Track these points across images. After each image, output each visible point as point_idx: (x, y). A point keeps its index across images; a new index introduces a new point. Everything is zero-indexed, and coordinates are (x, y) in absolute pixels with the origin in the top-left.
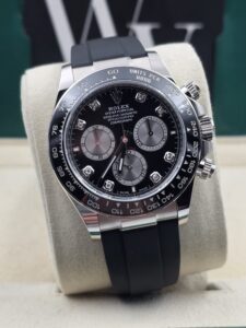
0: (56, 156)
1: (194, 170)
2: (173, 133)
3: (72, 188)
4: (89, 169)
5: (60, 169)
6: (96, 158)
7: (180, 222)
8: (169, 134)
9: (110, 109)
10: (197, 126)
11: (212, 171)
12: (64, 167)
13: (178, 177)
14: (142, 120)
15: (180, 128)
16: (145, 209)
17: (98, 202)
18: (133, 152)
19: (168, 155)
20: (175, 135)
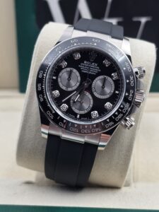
0: (40, 76)
1: (120, 120)
2: (117, 92)
3: (42, 100)
4: (57, 93)
5: (39, 85)
6: (64, 88)
7: (99, 148)
8: (114, 91)
9: (85, 62)
10: (133, 94)
11: (132, 125)
12: (42, 85)
13: (108, 120)
14: (102, 77)
15: (122, 91)
16: (80, 130)
17: (53, 114)
18: (88, 94)
19: (108, 105)
20: (118, 94)
